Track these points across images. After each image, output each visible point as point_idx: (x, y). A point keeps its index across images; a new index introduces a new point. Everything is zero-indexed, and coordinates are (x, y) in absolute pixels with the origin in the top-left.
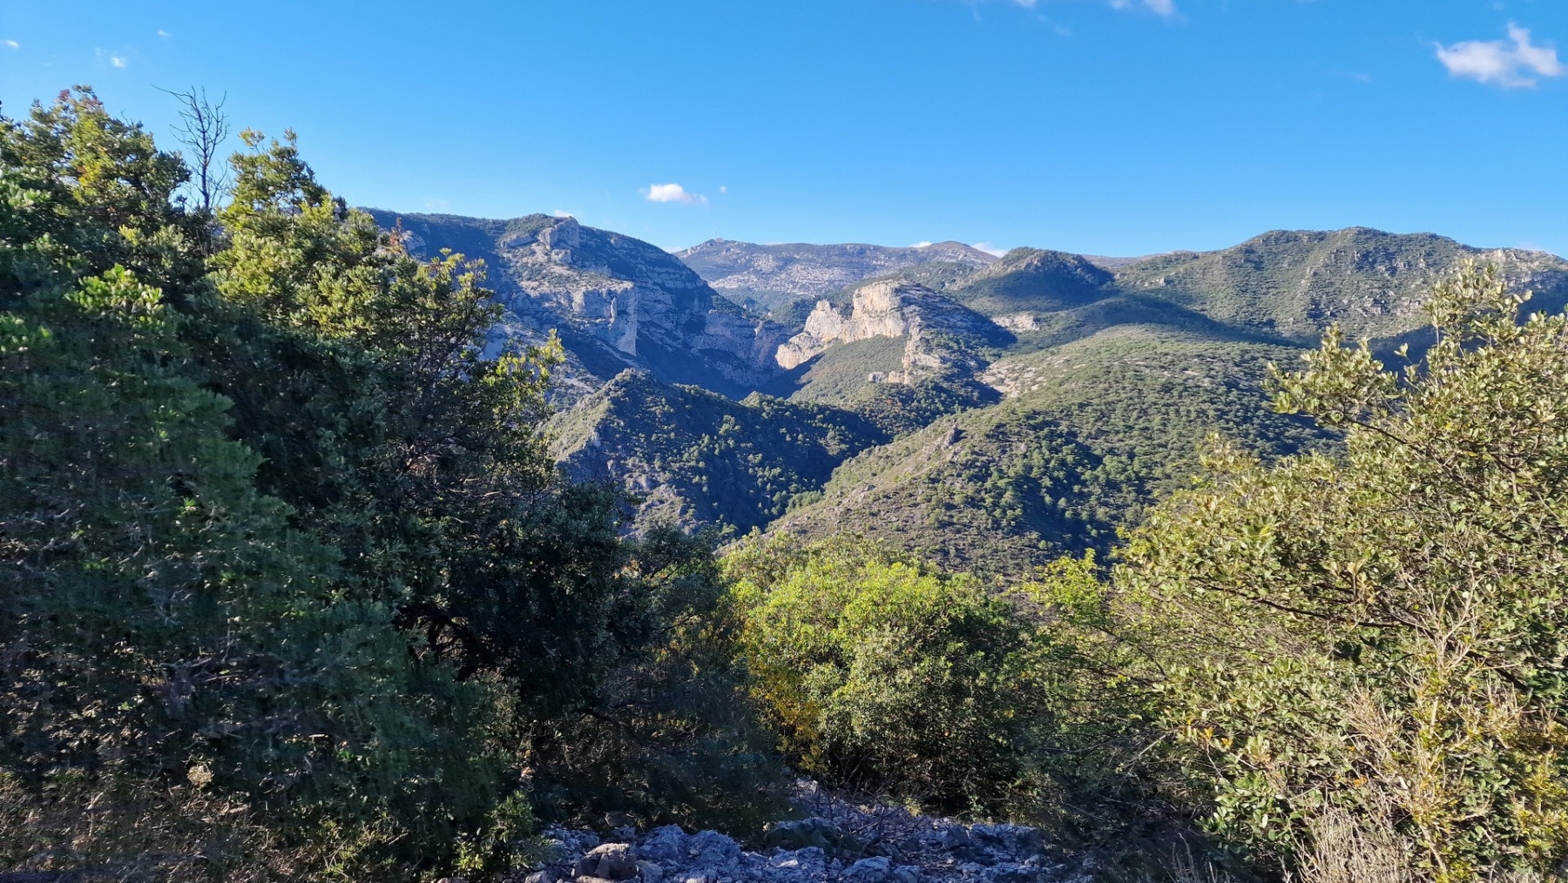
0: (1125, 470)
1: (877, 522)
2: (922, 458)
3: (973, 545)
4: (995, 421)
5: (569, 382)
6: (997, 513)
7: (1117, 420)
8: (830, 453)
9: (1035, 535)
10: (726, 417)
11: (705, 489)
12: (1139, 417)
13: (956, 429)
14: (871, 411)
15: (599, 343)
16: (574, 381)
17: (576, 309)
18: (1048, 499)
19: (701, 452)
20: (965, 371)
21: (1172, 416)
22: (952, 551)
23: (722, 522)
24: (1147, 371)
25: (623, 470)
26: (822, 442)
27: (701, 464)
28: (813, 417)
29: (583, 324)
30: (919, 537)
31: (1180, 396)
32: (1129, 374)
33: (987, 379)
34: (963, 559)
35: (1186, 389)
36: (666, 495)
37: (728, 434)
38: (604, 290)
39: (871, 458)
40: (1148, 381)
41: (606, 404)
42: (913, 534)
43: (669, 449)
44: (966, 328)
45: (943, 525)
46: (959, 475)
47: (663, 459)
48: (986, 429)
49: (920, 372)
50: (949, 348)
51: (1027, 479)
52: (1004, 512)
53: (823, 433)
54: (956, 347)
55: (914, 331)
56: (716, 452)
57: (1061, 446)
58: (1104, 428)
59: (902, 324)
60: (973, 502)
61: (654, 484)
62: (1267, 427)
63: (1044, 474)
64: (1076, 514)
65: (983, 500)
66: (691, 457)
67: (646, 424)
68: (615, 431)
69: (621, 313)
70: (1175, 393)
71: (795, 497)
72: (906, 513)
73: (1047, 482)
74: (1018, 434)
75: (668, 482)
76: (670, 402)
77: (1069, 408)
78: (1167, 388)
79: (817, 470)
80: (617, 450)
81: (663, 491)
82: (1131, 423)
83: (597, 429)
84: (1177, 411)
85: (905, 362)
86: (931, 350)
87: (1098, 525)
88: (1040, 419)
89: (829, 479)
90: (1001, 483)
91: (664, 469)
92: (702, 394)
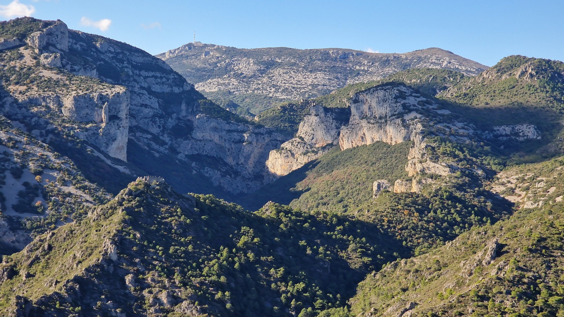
2: (463, 273)
4: (536, 235)
8: (353, 266)
10: (244, 229)
11: (228, 305)
13: (497, 243)
14: (389, 222)
15: (89, 149)
17: (66, 113)
19: (221, 266)
20: (475, 181)
25: (141, 284)
26: (343, 254)
27: (223, 279)
28: (332, 228)
29: (73, 129)
33: (497, 189)
36: (188, 312)
37: (247, 247)
38: (96, 95)
41: (119, 215)
44: (468, 136)
47: (183, 273)
48: (528, 243)
49: (430, 181)
50: (455, 156)
53: (344, 246)
54: (462, 156)
55: (417, 139)
56: (236, 266)
59: (404, 131)
61: (175, 300)
66: (211, 271)
67: (163, 235)
68: (132, 244)
69: (113, 118)
71: (322, 314)
75: (190, 298)
76: (186, 212)
79: (341, 286)
80: (135, 264)
81: (185, 308)
83: (114, 242)
85: (411, 171)
86: (437, 158)
91: (185, 285)
92: (218, 204)
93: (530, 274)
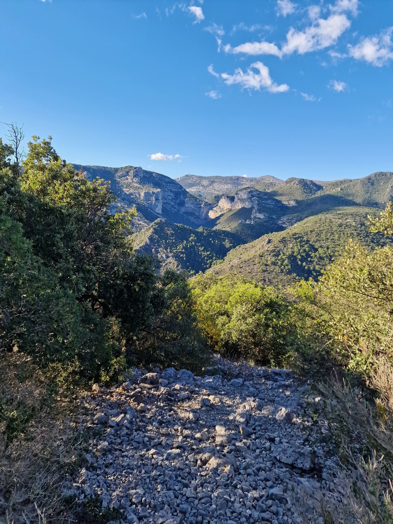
0: (325, 253)
1: (242, 270)
2: (257, 249)
3: (274, 278)
4: (282, 236)
5: (139, 222)
6: (282, 267)
7: (323, 236)
8: (227, 247)
9: (295, 275)
10: (192, 235)
11: (185, 259)
12: (331, 235)
13: (269, 239)
14: (240, 233)
15: (149, 209)
16: (141, 222)
17: (142, 198)
18: (299, 263)
19: (183, 246)
20: (272, 220)
21: (342, 235)
22: (267, 280)
23: (190, 270)
24: (334, 220)
25: (157, 252)
26: (224, 243)
28: (221, 234)
29: (144, 203)
30: (256, 275)
31: (345, 228)
32: (328, 221)
33: (279, 222)
34: (271, 282)
35: (347, 226)
36: (172, 261)
37: (192, 240)
38: (151, 192)
39: (240, 249)
40: (334, 223)
41: (152, 230)
42: (254, 274)
43: (173, 245)
45: (264, 271)
46: (270, 255)
47: (171, 249)
48: (279, 239)
49: (257, 220)
50: (267, 212)
51: (293, 256)
52: (285, 267)
53: (224, 240)
54: (269, 212)
55: (255, 206)
56: (188, 246)
57: (304, 245)
58: (319, 239)
59: (251, 203)
60: (274, 264)
61: (168, 257)
62: (374, 239)
63: (298, 254)
64: (309, 268)
65: (278, 263)
66: (180, 247)
67: (165, 237)
68: (155, 239)
69: (157, 199)
70: (343, 227)
71: (215, 261)
72: (252, 267)
73: (299, 257)
74: (290, 241)
75: (172, 256)
76: (173, 229)
77: (307, 232)
78: (340, 226)
79: (222, 253)
80: (155, 246)
81: (170, 259)
82: (328, 237)
83: (149, 239)
84: (344, 233)
85: (252, 217)
86: (261, 212)
87: (316, 271)
88: (297, 236)
89: (226, 256)
90: (284, 257)
91: (171, 252)
92: (184, 227)
93: (278, 249)
